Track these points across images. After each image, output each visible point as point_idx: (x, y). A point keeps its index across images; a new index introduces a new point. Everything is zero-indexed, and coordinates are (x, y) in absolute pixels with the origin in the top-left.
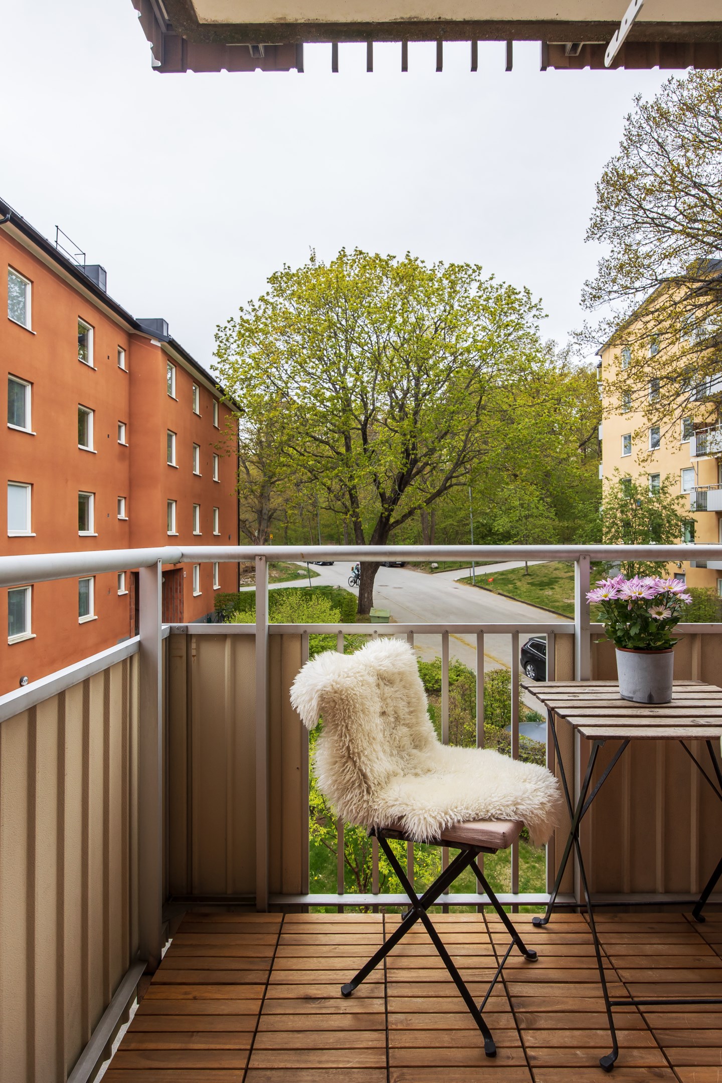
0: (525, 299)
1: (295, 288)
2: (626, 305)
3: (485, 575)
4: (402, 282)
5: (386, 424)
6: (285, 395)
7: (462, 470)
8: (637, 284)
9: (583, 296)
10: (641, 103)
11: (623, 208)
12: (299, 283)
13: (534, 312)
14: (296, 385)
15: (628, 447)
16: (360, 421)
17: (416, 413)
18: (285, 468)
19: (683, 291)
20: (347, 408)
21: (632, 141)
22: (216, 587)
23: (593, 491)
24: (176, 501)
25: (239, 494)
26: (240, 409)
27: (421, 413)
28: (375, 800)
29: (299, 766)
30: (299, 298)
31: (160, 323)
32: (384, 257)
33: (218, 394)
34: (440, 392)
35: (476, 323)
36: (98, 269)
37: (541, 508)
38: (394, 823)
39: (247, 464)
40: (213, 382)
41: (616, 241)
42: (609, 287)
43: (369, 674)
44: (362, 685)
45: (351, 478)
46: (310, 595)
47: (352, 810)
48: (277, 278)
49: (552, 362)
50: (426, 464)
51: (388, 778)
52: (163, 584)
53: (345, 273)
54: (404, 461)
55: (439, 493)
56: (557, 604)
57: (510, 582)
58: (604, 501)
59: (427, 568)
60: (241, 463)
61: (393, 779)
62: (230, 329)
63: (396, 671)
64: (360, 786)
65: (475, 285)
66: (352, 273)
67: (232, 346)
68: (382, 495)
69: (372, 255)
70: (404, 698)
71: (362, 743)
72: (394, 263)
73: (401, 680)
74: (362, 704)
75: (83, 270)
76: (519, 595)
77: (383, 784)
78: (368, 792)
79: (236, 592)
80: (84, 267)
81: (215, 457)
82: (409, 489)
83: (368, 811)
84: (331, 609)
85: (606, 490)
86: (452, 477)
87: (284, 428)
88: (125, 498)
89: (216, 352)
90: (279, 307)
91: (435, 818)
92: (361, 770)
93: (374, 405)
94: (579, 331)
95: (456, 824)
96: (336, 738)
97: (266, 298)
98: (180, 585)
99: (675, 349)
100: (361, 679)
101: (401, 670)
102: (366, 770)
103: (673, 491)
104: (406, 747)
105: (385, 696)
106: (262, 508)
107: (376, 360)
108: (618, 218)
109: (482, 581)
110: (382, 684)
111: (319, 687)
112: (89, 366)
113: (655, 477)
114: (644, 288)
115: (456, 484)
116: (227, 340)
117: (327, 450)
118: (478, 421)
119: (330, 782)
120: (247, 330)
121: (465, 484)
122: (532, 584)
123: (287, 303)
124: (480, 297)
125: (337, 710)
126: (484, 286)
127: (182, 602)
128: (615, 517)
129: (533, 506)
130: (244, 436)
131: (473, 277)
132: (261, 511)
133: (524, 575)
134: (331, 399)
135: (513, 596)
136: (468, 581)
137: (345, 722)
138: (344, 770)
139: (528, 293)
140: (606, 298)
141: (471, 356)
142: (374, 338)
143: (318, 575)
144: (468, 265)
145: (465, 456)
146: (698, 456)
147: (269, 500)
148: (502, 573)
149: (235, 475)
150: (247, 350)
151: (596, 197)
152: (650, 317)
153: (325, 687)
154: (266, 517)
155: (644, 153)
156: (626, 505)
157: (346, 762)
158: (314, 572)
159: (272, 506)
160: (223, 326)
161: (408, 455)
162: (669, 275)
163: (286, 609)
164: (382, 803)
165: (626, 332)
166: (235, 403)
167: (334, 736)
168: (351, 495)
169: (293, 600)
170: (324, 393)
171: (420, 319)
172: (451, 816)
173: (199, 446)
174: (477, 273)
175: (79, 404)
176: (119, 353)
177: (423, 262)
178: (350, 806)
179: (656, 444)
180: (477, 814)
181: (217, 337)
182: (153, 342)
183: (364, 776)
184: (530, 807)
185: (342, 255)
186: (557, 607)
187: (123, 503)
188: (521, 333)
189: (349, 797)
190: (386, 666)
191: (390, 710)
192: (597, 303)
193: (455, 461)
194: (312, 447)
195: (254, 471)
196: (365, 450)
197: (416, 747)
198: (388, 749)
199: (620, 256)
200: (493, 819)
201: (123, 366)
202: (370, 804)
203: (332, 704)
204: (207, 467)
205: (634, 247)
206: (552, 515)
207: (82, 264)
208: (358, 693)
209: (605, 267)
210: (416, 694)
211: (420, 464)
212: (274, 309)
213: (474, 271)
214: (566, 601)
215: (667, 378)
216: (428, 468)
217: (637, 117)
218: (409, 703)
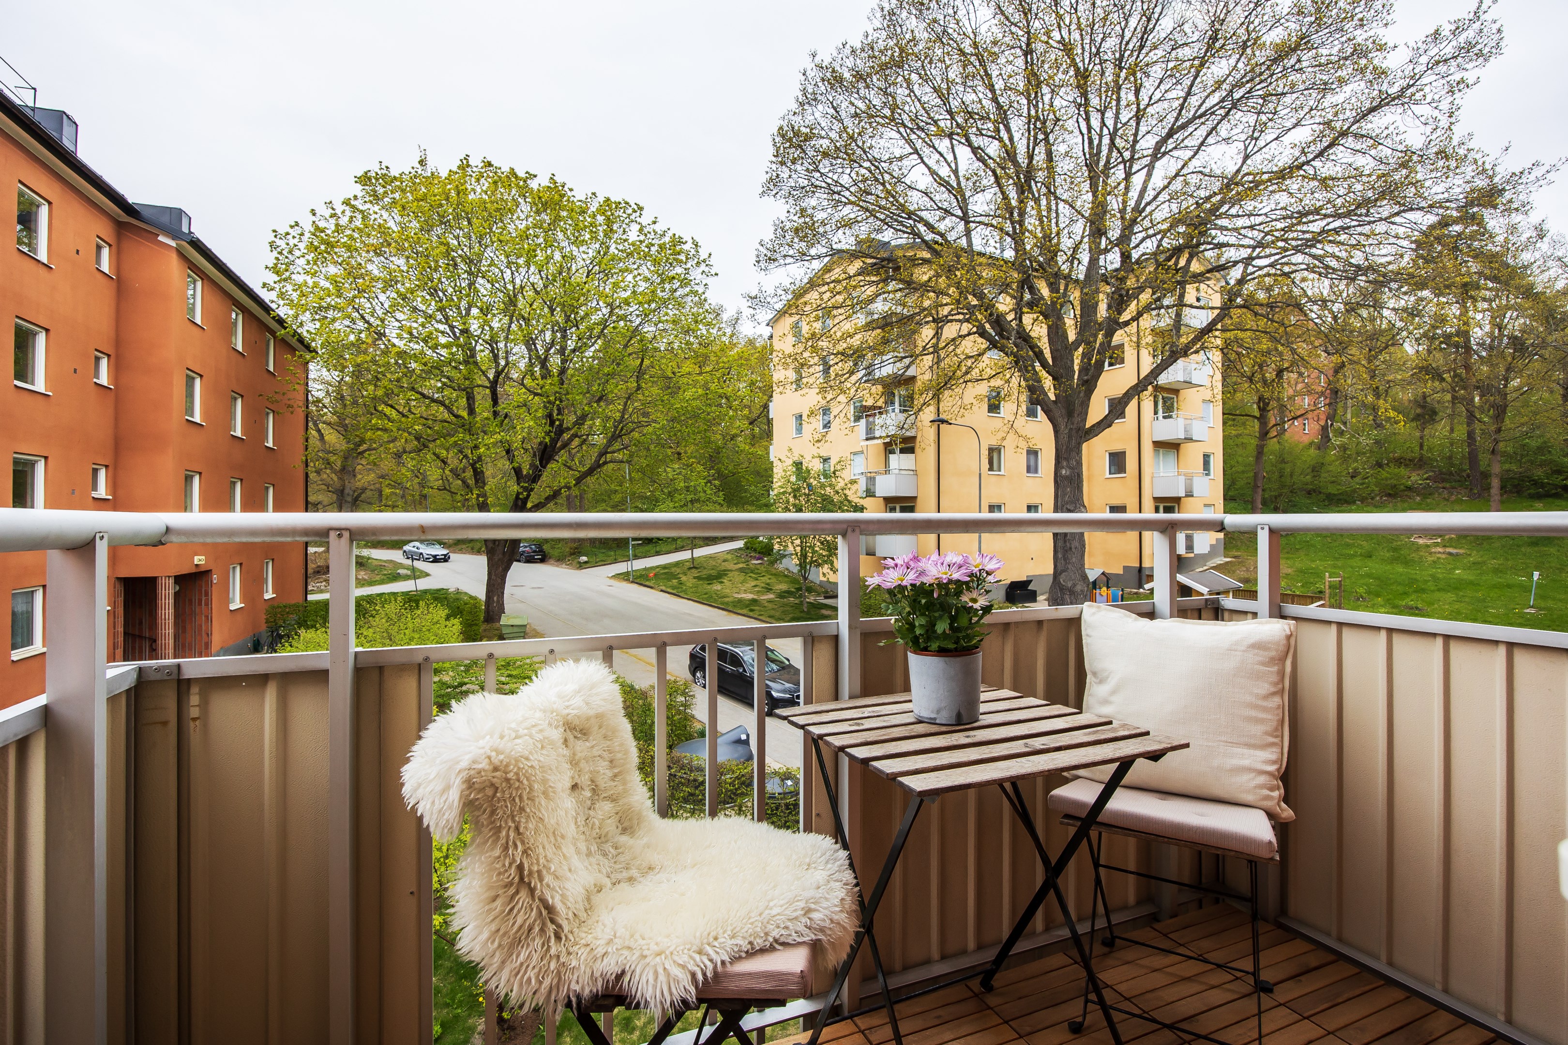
0: (693, 252)
1: (397, 196)
2: (802, 271)
3: (646, 569)
4: (545, 211)
5: (523, 384)
6: (381, 335)
7: (617, 446)
8: (813, 252)
9: (758, 256)
10: (818, 60)
11: (799, 168)
12: (403, 191)
13: (703, 267)
14: (397, 324)
15: (799, 430)
16: (488, 379)
17: (563, 371)
18: (379, 433)
19: (858, 264)
20: (471, 360)
21: (808, 100)
22: (268, 595)
23: (765, 474)
24: (200, 474)
25: (307, 466)
26: (308, 348)
27: (570, 372)
28: (571, 950)
29: (414, 889)
30: (404, 208)
31: (178, 214)
32: (521, 174)
33: (274, 325)
34: (593, 349)
35: (636, 272)
36: (60, 116)
37: (709, 492)
38: (607, 987)
39: (321, 426)
40: (267, 309)
41: (791, 201)
42: (785, 250)
43: (550, 724)
44: (543, 747)
45: (476, 447)
46: (417, 602)
47: (529, 979)
48: (370, 179)
49: (720, 329)
50: (575, 436)
51: (588, 899)
52: (177, 595)
53: (469, 187)
54: (548, 428)
55: (590, 472)
56: (726, 600)
57: (674, 576)
58: (775, 486)
59: (575, 563)
60: (310, 424)
61: (597, 899)
62: (294, 237)
63: (592, 713)
64: (542, 930)
65: (635, 227)
66: (478, 191)
67: (297, 261)
68: (518, 471)
69: (506, 169)
70: (605, 754)
71: (544, 850)
72: (534, 184)
73: (600, 727)
74: (544, 781)
75: (31, 113)
76: (685, 591)
77: (583, 915)
78: (558, 937)
79: (300, 600)
80: (33, 109)
81: (268, 414)
82: (552, 466)
83: (559, 973)
84: (448, 618)
85: (778, 472)
86: (606, 453)
87: (378, 379)
88: (107, 466)
89: (271, 265)
90: (372, 217)
91: (683, 967)
92: (543, 901)
93: (507, 358)
94: (753, 295)
95: (719, 968)
96: (497, 852)
97: (353, 202)
98: (207, 594)
99: (847, 326)
100: (539, 736)
101: (600, 710)
102: (552, 898)
103: (847, 475)
104: (610, 835)
105: (577, 758)
106: (344, 486)
107: (512, 301)
108: (794, 176)
109: (641, 576)
110: (571, 737)
111: (464, 764)
112: (38, 261)
113: (826, 460)
114: (819, 257)
115: (611, 462)
116: (290, 252)
117: (442, 413)
118: (639, 388)
119: (485, 935)
120: (323, 242)
121: (622, 462)
122: (699, 578)
123: (385, 215)
124: (641, 241)
125: (499, 800)
126: (646, 231)
127: (209, 619)
128: (788, 502)
129: (699, 489)
130: (317, 390)
131: (632, 217)
132: (342, 491)
133: (690, 568)
134: (446, 346)
135: (678, 592)
136: (625, 577)
137: (514, 821)
138: (512, 910)
139: (696, 245)
140: (782, 262)
141: (631, 309)
142: (508, 274)
143: (427, 575)
144: (627, 203)
145: (622, 429)
146: (867, 439)
147: (355, 476)
148: (664, 567)
149: (301, 439)
150: (323, 270)
151: (771, 150)
152: (826, 288)
153: (474, 762)
154: (349, 499)
155: (819, 114)
156: (798, 489)
157: (517, 892)
158: (421, 572)
159: (359, 484)
160: (282, 231)
161: (552, 423)
162: (842, 246)
163: (379, 622)
164: (583, 953)
165: (802, 300)
166: (301, 340)
167: (492, 849)
168: (475, 470)
169: (392, 608)
170: (437, 337)
171: (568, 258)
172: (708, 955)
173: (242, 396)
174: (638, 214)
175: (17, 317)
176: (99, 248)
177: (571, 190)
178: (525, 972)
179: (827, 425)
180: (751, 943)
181: (272, 245)
182: (161, 238)
183: (550, 909)
184: (827, 912)
185: (465, 165)
186: (727, 603)
187: (102, 474)
188: (688, 289)
189: (522, 958)
190: (577, 707)
191: (584, 780)
192: (772, 266)
193: (610, 435)
194: (420, 410)
195: (332, 437)
196: (495, 414)
197: (624, 831)
198: (583, 846)
199: (796, 218)
200: (777, 946)
201: (105, 267)
202: (562, 960)
203: (489, 792)
204: (254, 424)
205: (810, 211)
206: (720, 500)
207: (31, 104)
208: (535, 764)
209: (781, 229)
210: (622, 745)
211: (566, 436)
212: (364, 218)
213: (634, 211)
214: (736, 596)
215: (842, 354)
216: (576, 442)
217: (813, 74)
218: (611, 762)
